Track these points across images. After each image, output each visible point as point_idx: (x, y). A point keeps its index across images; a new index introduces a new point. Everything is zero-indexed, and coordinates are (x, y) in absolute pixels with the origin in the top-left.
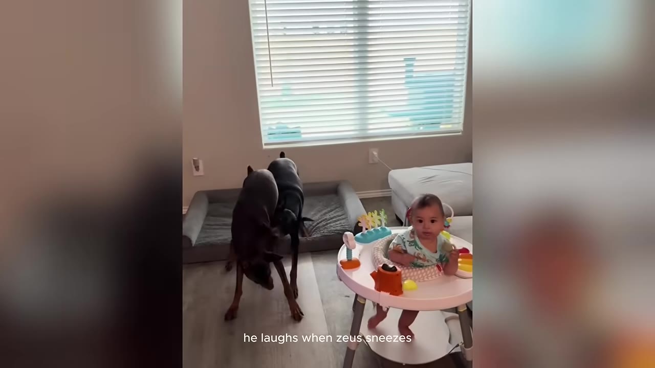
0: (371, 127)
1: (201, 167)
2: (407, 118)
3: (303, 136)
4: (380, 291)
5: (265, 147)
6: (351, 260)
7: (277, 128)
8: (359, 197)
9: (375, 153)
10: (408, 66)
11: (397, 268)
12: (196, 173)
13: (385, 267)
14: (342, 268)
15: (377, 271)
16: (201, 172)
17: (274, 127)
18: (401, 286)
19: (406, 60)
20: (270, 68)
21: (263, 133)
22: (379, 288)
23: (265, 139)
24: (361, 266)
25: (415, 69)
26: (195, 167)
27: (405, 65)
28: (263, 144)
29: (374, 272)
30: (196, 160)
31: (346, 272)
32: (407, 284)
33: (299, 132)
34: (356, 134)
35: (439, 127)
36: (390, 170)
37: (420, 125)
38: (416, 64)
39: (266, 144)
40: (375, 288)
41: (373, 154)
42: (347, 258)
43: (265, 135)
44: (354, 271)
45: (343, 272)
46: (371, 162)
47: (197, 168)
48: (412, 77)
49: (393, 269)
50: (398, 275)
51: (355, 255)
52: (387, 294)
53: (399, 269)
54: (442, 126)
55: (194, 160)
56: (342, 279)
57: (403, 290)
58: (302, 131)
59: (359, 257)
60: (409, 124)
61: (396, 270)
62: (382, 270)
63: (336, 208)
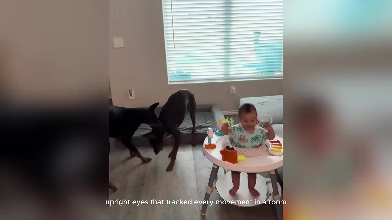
0: (231, 73)
1: (133, 94)
2: (255, 68)
3: (192, 77)
4: (224, 161)
5: (169, 83)
6: (211, 144)
7: (178, 73)
8: (223, 114)
9: (234, 89)
10: (256, 37)
11: (234, 148)
12: (130, 97)
13: (228, 147)
14: (205, 148)
15: (223, 150)
16: (133, 97)
17: (175, 72)
18: (236, 158)
19: (255, 33)
20: (173, 38)
21: (169, 75)
22: (224, 159)
23: (169, 79)
24: (216, 148)
25: (260, 39)
26: (130, 94)
27: (254, 36)
28: (169, 82)
29: (222, 150)
30: (130, 90)
31: (208, 151)
32: (240, 158)
33: (190, 75)
34: (223, 77)
35: (274, 74)
36: (241, 98)
37: (262, 72)
38: (261, 36)
39: (170, 82)
40: (222, 160)
41: (232, 89)
42: (209, 143)
43: (170, 77)
44: (212, 150)
45: (205, 151)
46: (231, 93)
47: (131, 95)
48: (258, 44)
49: (232, 149)
50: (234, 152)
51: (213, 141)
52: (229, 163)
53: (235, 149)
54: (276, 74)
55: (129, 90)
56: (205, 155)
57: (237, 161)
58: (192, 74)
59: (216, 143)
60: (256, 71)
61: (234, 149)
62: (226, 149)
63: (210, 119)
